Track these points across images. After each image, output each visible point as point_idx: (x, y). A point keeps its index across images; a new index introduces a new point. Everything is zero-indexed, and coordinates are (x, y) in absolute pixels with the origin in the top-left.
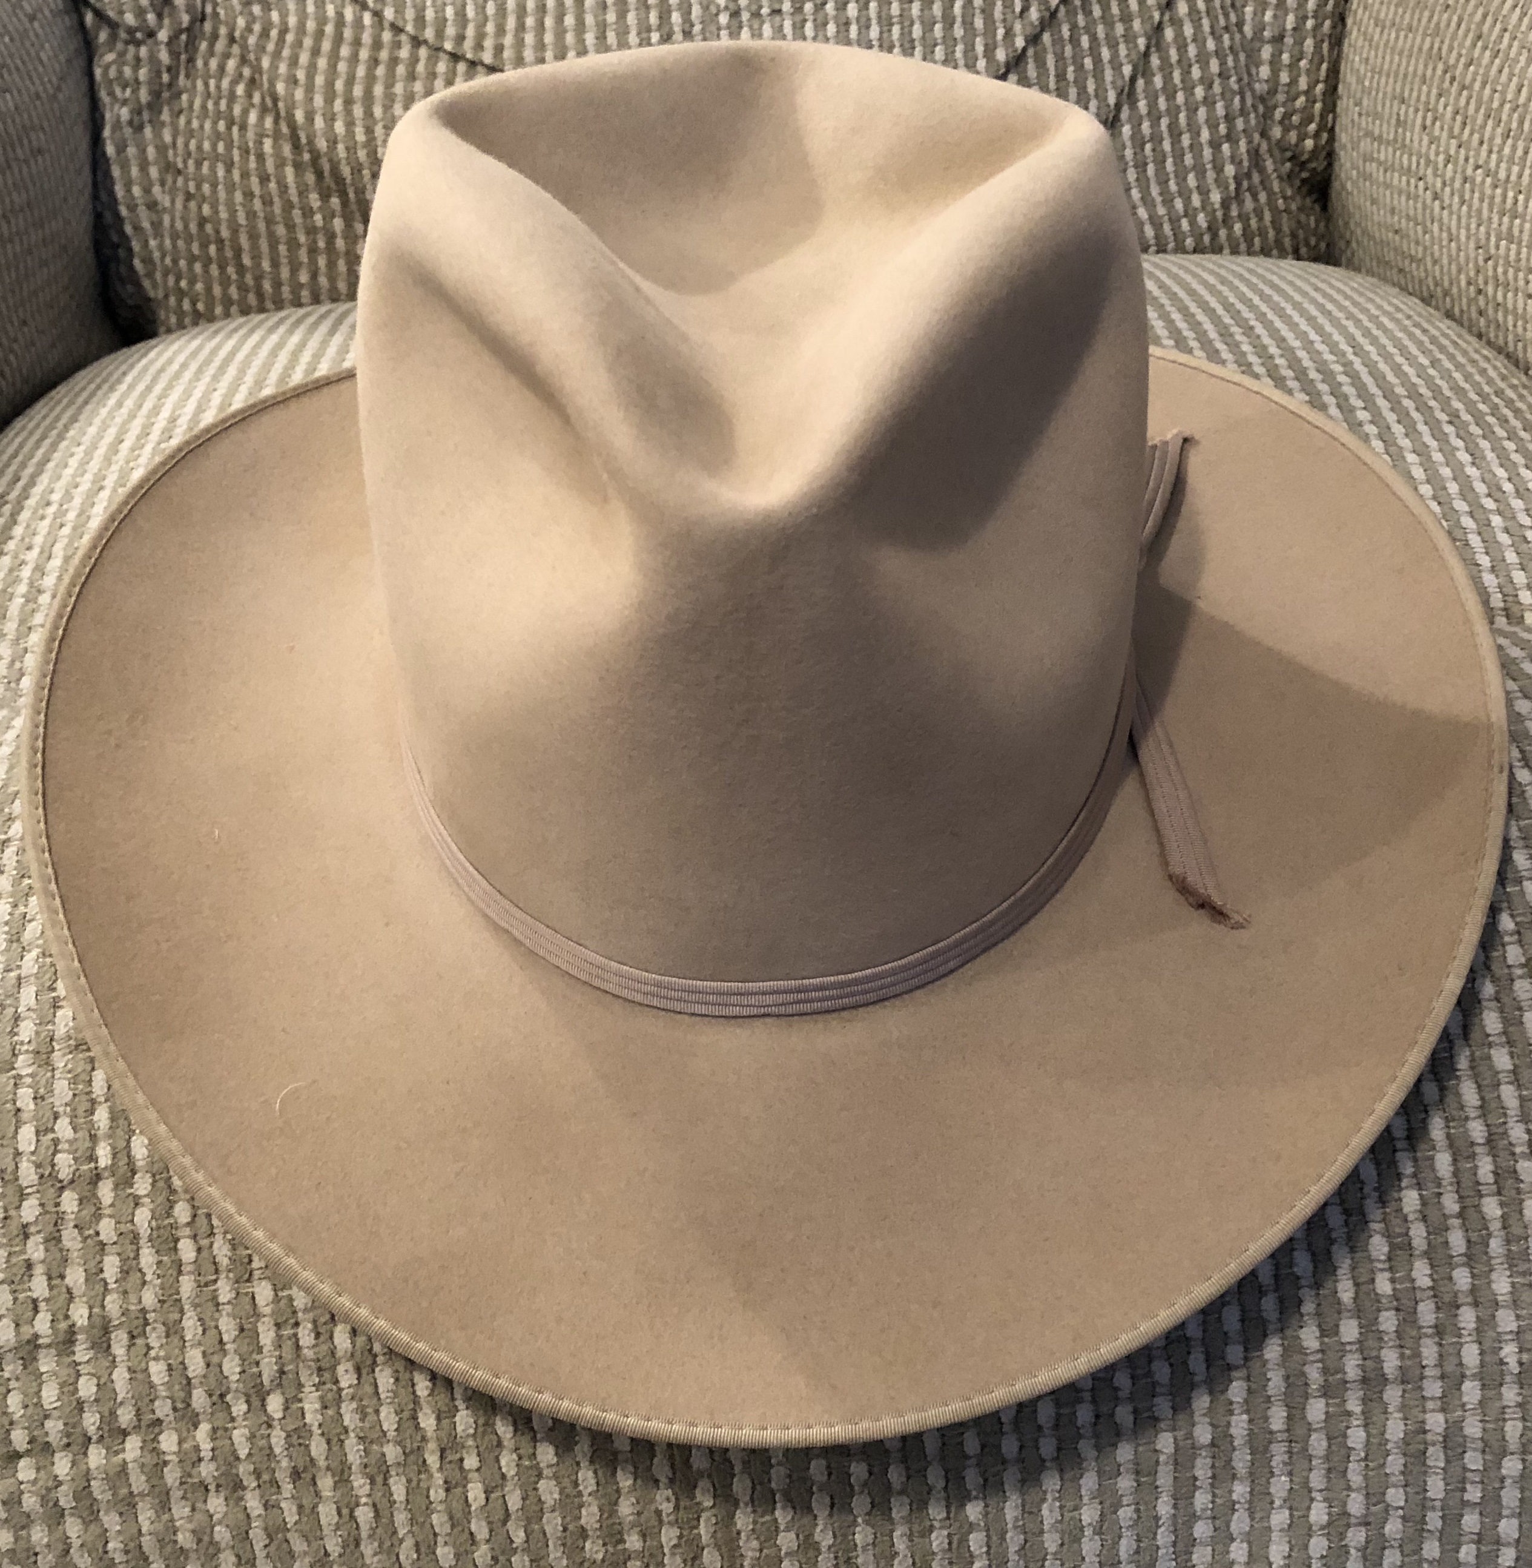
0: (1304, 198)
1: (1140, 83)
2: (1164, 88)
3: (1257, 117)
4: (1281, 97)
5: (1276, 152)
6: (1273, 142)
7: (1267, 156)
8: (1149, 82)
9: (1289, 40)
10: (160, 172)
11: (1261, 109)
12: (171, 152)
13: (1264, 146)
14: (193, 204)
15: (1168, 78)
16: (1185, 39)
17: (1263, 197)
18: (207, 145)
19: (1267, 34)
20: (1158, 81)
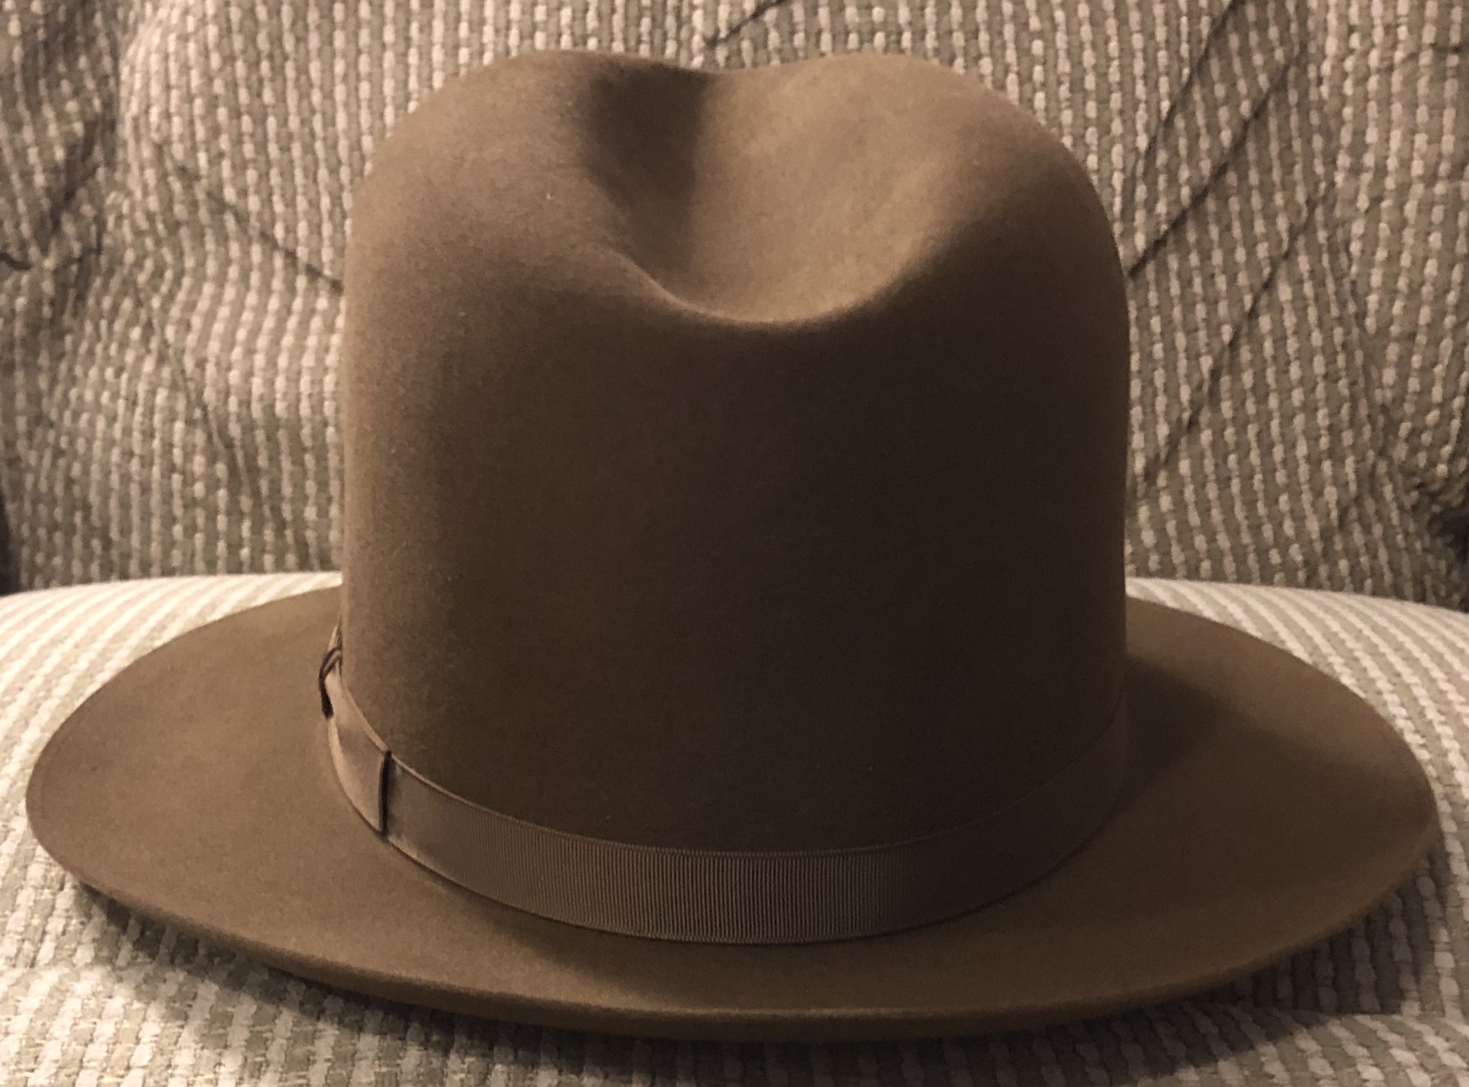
0: (1433, 537)
1: (1225, 380)
2: (1254, 388)
3: (1373, 430)
4: (1409, 408)
5: (1399, 477)
6: (1396, 463)
7: (1386, 480)
8: (1236, 379)
9: (1421, 339)
10: (29, 423)
11: (1381, 420)
12: (45, 401)
13: (1382, 467)
14: (62, 462)
15: (1260, 376)
16: (1284, 330)
17: (1378, 530)
18: (89, 396)
19: (1395, 330)
20: (1248, 379)
